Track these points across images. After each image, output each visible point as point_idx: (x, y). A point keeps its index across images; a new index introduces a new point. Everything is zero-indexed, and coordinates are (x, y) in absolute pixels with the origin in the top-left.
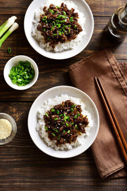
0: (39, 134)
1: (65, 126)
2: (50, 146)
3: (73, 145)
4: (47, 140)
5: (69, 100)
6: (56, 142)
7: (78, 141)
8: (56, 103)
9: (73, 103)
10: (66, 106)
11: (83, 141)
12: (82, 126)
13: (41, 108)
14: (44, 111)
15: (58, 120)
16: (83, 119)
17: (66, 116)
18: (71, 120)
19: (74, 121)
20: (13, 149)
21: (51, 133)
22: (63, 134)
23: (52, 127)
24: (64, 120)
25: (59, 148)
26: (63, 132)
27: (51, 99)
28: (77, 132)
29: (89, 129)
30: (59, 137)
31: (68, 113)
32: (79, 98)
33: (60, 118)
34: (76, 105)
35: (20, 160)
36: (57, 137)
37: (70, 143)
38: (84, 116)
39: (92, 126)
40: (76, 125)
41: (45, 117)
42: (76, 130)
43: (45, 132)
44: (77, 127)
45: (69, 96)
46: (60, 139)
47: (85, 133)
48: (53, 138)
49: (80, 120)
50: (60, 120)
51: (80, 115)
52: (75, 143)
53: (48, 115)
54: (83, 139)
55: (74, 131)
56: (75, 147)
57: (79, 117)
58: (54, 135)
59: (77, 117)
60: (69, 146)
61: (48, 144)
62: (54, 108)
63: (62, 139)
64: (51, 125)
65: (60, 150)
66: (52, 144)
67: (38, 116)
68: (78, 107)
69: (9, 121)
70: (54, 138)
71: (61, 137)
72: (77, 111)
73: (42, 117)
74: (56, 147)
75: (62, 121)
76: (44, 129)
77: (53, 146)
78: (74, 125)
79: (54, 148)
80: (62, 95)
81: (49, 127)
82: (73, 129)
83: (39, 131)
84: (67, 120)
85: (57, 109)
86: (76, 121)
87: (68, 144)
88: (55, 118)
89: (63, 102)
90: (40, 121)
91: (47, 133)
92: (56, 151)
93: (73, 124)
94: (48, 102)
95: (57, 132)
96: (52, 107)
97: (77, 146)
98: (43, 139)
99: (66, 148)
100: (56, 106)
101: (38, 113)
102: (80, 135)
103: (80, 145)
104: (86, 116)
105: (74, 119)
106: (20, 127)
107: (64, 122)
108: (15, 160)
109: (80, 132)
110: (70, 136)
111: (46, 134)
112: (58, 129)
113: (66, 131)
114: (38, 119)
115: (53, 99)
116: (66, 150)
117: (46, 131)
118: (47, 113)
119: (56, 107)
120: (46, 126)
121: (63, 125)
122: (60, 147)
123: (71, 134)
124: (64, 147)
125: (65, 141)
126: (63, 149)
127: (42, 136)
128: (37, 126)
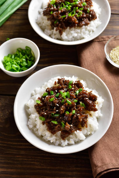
6: (60, 132)
7: (90, 125)
18: (73, 96)
19: (76, 98)
23: (49, 112)
25: (66, 142)
34: (73, 82)
37: (80, 129)
43: (42, 125)
44: (84, 105)
50: (58, 100)
52: (87, 127)
56: (89, 134)
60: (80, 134)
63: (67, 124)
65: (69, 145)
66: (56, 140)
73: (32, 109)
74: (62, 141)
75: (60, 100)
76: (39, 122)
77: (58, 142)
78: (78, 103)
81: (45, 114)
82: (78, 108)
83: (33, 130)
84: (67, 97)
85: (50, 91)
93: (76, 101)
98: (41, 138)
99: (77, 140)
102: (91, 115)
104: (91, 91)
107: (64, 99)
109: (90, 111)
111: (44, 127)
112: (57, 113)
113: (69, 112)
114: (28, 115)
117: (43, 123)
119: (48, 90)
121: (63, 103)
122: (69, 140)
123: (78, 115)
124: (74, 138)
125: (72, 127)
126: (73, 143)
127: (38, 134)
128: (29, 122)
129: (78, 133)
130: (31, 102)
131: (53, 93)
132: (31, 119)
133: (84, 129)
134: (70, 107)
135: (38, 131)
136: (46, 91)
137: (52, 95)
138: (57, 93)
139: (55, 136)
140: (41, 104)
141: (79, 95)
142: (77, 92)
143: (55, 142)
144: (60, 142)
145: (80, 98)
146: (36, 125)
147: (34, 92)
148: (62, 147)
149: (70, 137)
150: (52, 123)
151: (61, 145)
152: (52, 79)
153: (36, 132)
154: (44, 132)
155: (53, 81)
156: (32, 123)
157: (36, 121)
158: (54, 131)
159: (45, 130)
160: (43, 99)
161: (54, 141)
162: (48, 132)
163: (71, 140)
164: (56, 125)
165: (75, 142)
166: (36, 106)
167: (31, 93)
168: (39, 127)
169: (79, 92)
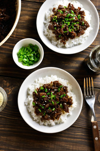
0: (27, 108)
1: (51, 104)
2: (36, 120)
3: (56, 122)
4: (34, 114)
5: (57, 80)
6: (41, 117)
7: (61, 119)
8: (45, 82)
9: (60, 84)
10: (54, 85)
11: (66, 120)
12: (66, 106)
13: (32, 85)
14: (34, 88)
15: (45, 98)
16: (68, 99)
17: (53, 95)
18: (57, 99)
19: (59, 101)
20: (3, 119)
21: (38, 108)
22: (48, 111)
23: (39, 103)
24: (51, 98)
25: (43, 123)
26: (48, 109)
27: (42, 78)
28: (61, 111)
29: (73, 109)
30: (45, 113)
31: (55, 92)
32: (67, 80)
33: (47, 96)
34: (63, 86)
35: (7, 129)
36: (42, 113)
37: (53, 120)
38: (69, 97)
39: (76, 106)
40: (61, 105)
41: (34, 93)
42: (60, 109)
43: (32, 107)
44: (62, 106)
45: (57, 77)
46: (45, 115)
47: (69, 112)
48: (38, 113)
49: (65, 99)
50: (47, 98)
51: (66, 96)
52: (58, 120)
53: (36, 92)
54: (66, 118)
55: (58, 109)
57: (64, 97)
58: (40, 111)
59: (63, 97)
60: (52, 122)
61: (34, 118)
62: (43, 87)
63: (47, 115)
64: (39, 101)
66: (38, 119)
67: (28, 92)
68: (64, 88)
69: (1, 94)
70: (40, 114)
71: (46, 114)
72: (63, 91)
73: (31, 93)
74: (41, 122)
75: (48, 99)
76: (31, 104)
78: (59, 104)
79: (39, 123)
80: (52, 76)
81: (37, 103)
82: (58, 107)
83: (27, 106)
84: (53, 98)
85: (46, 87)
86: (61, 100)
87: (52, 121)
88: (43, 95)
89: (52, 82)
90: (29, 97)
91: (34, 108)
92: (40, 125)
94: (38, 80)
95: (43, 108)
96: (42, 85)
97: (60, 124)
98: (30, 113)
99: (49, 124)
100: (45, 85)
101: (29, 90)
102: (64, 113)
103: (63, 123)
104: (71, 97)
105: (60, 98)
106: (11, 100)
107: (51, 100)
108: (3, 129)
109: (64, 111)
110: (55, 113)
112: (44, 106)
113: (51, 109)
114: (28, 94)
115: (43, 78)
116: (50, 126)
118: (36, 90)
120: (34, 101)
121: (49, 102)
122: (45, 122)
123: (55, 112)
124: (48, 123)
125: (49, 117)
127: (29, 111)
128: (26, 101)
150: (38, 110)
154: (33, 112)
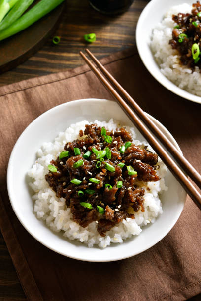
6: (97, 222)
18: (116, 156)
19: (123, 159)
25: (108, 240)
33: (87, 161)
36: (95, 210)
43: (62, 211)
52: (143, 211)
53: (55, 170)
56: (148, 224)
57: (130, 148)
61: (79, 240)
63: (109, 208)
65: (113, 244)
66: (90, 237)
74: (101, 239)
76: (57, 206)
77: (93, 241)
84: (105, 158)
90: (40, 195)
93: (122, 164)
98: (61, 234)
100: (67, 145)
102: (149, 189)
103: (158, 217)
104: (146, 147)
109: (147, 181)
110: (127, 192)
111: (67, 214)
116: (129, 239)
122: (112, 236)
124: (121, 233)
125: (117, 212)
126: (121, 240)
127: (56, 228)
128: (36, 207)
129: (128, 222)
130: (38, 168)
131: (79, 152)
132: (40, 201)
133: (138, 214)
134: (111, 177)
135: (55, 222)
136: (66, 148)
137: (78, 155)
138: (85, 151)
139: (87, 230)
140: (58, 172)
141: (127, 153)
142: (123, 149)
143: (88, 241)
144: (97, 240)
145: (129, 160)
146: (50, 211)
147: (40, 151)
148: (101, 248)
149: (113, 231)
150: (82, 207)
151: (99, 246)
152: (72, 126)
153: (52, 225)
154: (67, 223)
155: (75, 129)
156: (43, 207)
157: (49, 204)
158: (86, 221)
159: (67, 221)
160: (61, 163)
161: (87, 238)
162: (75, 224)
163: (116, 235)
164: (89, 210)
165: (123, 240)
166: (49, 177)
167: (36, 152)
168: (58, 215)
169: (126, 149)
